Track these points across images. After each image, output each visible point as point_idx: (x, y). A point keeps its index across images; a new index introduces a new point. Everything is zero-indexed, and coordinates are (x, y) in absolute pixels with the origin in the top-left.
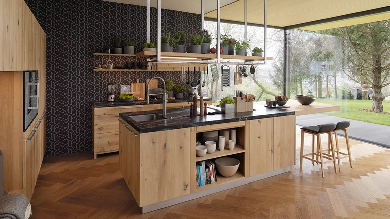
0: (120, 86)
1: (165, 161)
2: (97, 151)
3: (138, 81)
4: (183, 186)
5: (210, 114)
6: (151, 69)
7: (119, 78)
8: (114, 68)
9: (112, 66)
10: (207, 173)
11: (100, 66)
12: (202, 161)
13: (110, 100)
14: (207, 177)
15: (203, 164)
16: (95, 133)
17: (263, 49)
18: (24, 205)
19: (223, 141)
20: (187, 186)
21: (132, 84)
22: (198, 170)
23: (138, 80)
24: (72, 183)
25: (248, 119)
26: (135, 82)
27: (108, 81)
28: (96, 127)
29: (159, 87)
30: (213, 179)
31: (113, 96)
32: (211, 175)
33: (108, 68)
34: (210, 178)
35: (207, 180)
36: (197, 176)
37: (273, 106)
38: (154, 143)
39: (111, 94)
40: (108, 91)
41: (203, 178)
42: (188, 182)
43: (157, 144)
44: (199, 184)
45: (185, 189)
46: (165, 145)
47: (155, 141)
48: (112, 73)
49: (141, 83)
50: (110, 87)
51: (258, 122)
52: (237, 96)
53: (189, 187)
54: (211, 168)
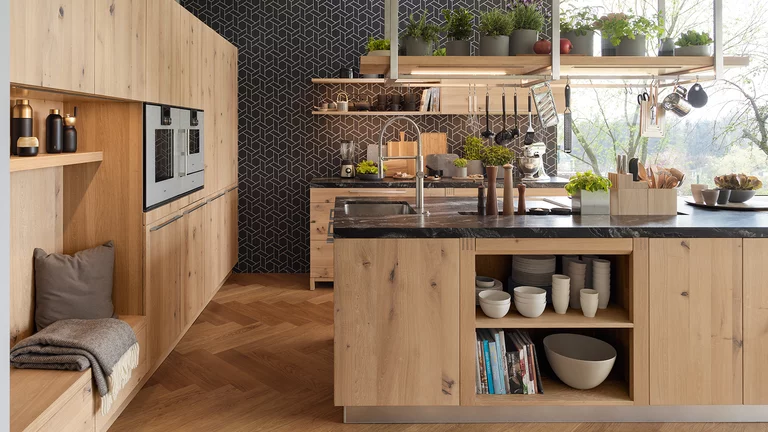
0: (364, 147)
1: (392, 311)
2: (315, 275)
3: (402, 137)
4: (441, 381)
5: (533, 212)
6: (429, 110)
7: (363, 130)
8: (350, 109)
9: (346, 104)
10: (510, 366)
11: (326, 105)
12: (498, 330)
13: (344, 174)
14: (510, 375)
15: (500, 338)
16: (312, 237)
17: (711, 36)
18: (119, 343)
19: (562, 287)
20: (451, 384)
21: (390, 144)
22: (485, 350)
23: (402, 134)
24: (254, 327)
25: (642, 236)
26: (397, 138)
27: (343, 135)
28: (313, 227)
29: (450, 152)
30: (530, 385)
31: (350, 166)
32: (524, 371)
33: (340, 107)
34: (520, 378)
35: (511, 382)
36: (482, 365)
37: (716, 204)
38: (366, 264)
39: (345, 162)
40: (341, 156)
41: (500, 373)
42: (454, 375)
43: (373, 268)
44: (489, 387)
45: (447, 393)
46: (393, 274)
47: (369, 259)
48: (349, 120)
49: (410, 140)
50: (344, 149)
51: (682, 249)
52: (620, 169)
53: (455, 388)
54: (523, 353)
